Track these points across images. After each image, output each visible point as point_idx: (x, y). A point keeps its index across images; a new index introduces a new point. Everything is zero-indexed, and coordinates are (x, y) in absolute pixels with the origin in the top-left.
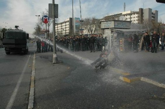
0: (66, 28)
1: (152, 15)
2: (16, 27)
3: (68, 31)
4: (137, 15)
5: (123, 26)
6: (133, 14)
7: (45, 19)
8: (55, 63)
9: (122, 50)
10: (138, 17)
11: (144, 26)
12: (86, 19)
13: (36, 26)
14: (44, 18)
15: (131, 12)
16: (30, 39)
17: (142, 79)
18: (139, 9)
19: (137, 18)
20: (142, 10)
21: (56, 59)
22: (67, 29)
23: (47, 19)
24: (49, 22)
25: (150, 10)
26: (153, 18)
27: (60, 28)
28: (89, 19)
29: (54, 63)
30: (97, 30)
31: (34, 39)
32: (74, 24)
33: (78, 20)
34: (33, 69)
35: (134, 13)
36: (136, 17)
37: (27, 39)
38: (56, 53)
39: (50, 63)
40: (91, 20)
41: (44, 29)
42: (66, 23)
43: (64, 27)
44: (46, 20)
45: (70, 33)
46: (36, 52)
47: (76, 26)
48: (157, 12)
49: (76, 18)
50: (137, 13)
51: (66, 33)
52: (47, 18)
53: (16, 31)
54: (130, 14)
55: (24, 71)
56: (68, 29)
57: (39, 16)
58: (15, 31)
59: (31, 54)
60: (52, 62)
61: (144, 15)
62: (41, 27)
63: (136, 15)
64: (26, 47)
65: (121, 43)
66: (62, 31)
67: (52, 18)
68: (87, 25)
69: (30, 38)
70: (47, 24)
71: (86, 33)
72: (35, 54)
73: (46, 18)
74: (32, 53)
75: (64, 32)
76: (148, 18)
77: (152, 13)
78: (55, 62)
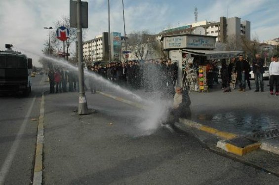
0: (97, 50)
1: (241, 29)
2: (8, 46)
3: (101, 56)
4: (217, 28)
5: (204, 45)
6: (210, 27)
7: (61, 32)
8: (83, 115)
9: (202, 88)
10: (219, 31)
11: (230, 46)
12: (131, 34)
13: (46, 46)
14: (60, 30)
15: (207, 23)
16: (35, 70)
17: (265, 146)
18: (221, 18)
19: (217, 33)
20: (224, 20)
21: (85, 105)
22: (98, 52)
23: (65, 32)
24: (68, 40)
25: (238, 19)
26: (242, 34)
27: (88, 50)
28: (136, 35)
29: (81, 115)
30: (150, 53)
31: (41, 69)
32: (112, 44)
33: (118, 36)
34: (41, 126)
35: (212, 25)
36: (214, 32)
37: (29, 68)
38: (83, 94)
39: (73, 114)
40: (140, 36)
41: (59, 52)
42: (97, 41)
43: (95, 48)
44: (63, 34)
45: (104, 58)
46: (45, 93)
47: (115, 46)
48: (248, 23)
49: (114, 33)
50: (217, 25)
51: (97, 58)
52: (66, 30)
53: (8, 54)
54: (206, 27)
55: (21, 133)
56: (101, 51)
57: (51, 28)
58: (5, 54)
59: (37, 97)
60: (77, 111)
61: (228, 28)
62: (55, 48)
63: (215, 29)
64: (27, 84)
65: (201, 75)
66: (90, 55)
67: (76, 27)
68: (134, 44)
69: (35, 68)
70: (65, 42)
71: (133, 59)
72: (43, 96)
73: (63, 31)
74: (39, 94)
75: (95, 57)
76: (235, 33)
77: (242, 26)
78: (83, 113)
